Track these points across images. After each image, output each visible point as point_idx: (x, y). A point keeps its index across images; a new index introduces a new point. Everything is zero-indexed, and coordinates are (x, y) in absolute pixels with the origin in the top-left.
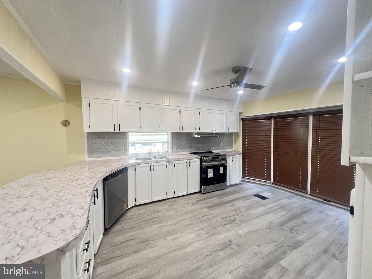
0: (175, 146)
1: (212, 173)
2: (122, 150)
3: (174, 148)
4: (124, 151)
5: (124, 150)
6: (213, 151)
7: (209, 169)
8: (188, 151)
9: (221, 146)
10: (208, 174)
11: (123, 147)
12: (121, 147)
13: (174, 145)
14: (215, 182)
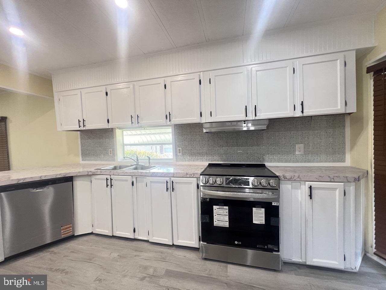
0: (180, 150)
1: (227, 218)
2: (111, 154)
3: (178, 154)
4: (112, 155)
5: (112, 153)
6: (267, 164)
7: (218, 207)
8: (206, 160)
9: (297, 153)
10: (215, 217)
11: (111, 150)
12: (109, 150)
13: (178, 148)
14: (236, 242)
